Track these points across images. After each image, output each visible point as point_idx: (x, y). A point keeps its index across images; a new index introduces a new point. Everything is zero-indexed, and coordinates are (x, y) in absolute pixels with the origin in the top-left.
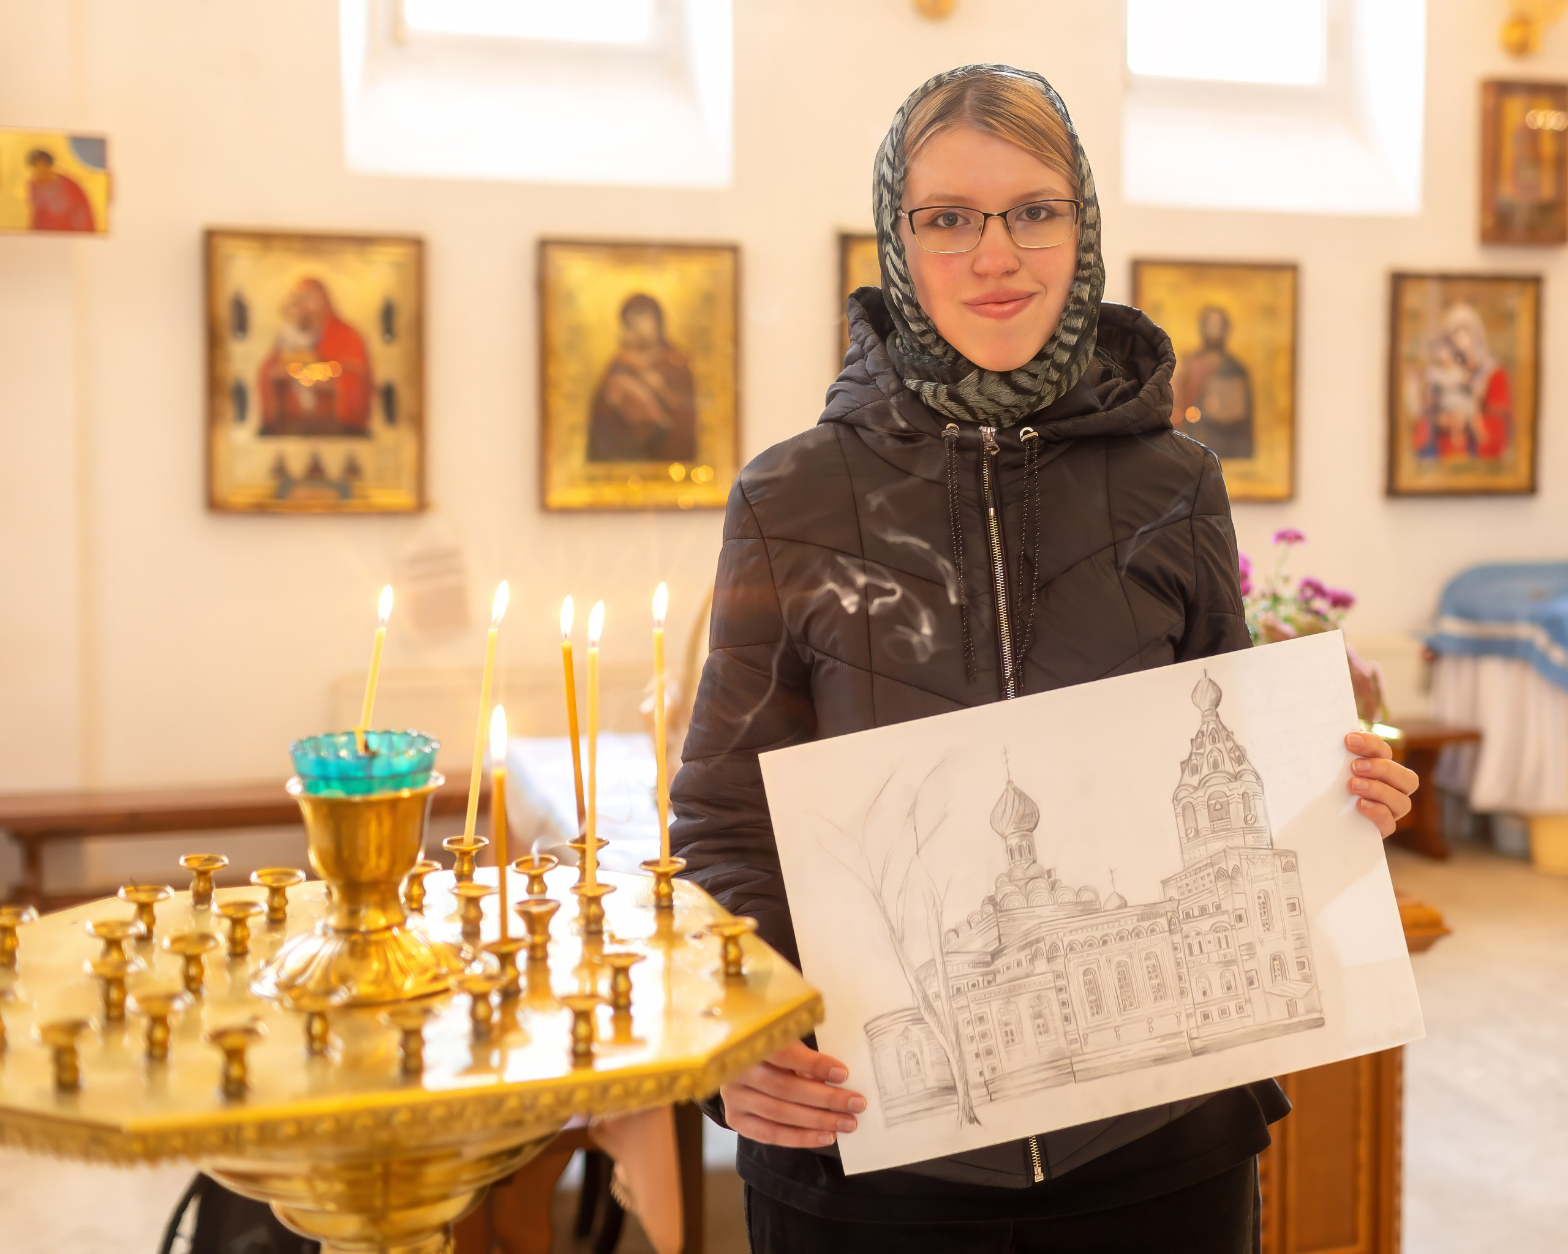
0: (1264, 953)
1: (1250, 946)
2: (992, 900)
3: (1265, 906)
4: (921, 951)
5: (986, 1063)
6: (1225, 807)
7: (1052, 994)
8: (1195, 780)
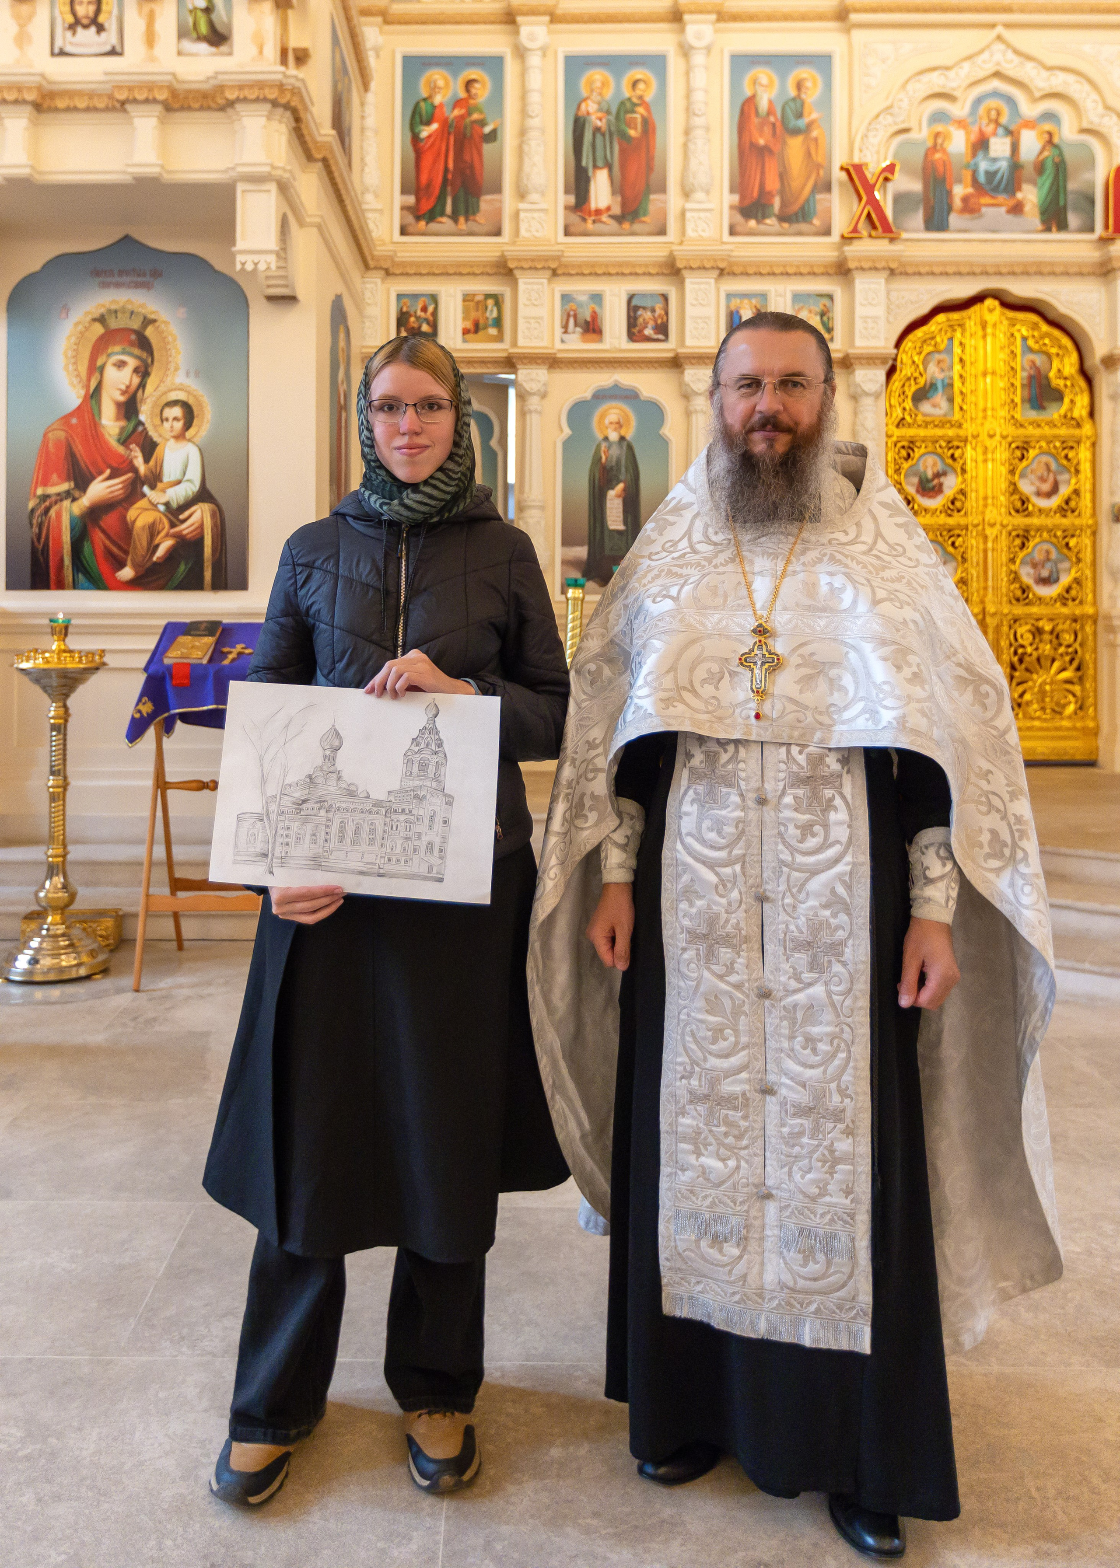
0: (425, 839)
1: (420, 834)
2: (310, 777)
3: (432, 818)
4: (272, 789)
5: (285, 848)
6: (427, 765)
7: (323, 828)
8: (416, 749)
